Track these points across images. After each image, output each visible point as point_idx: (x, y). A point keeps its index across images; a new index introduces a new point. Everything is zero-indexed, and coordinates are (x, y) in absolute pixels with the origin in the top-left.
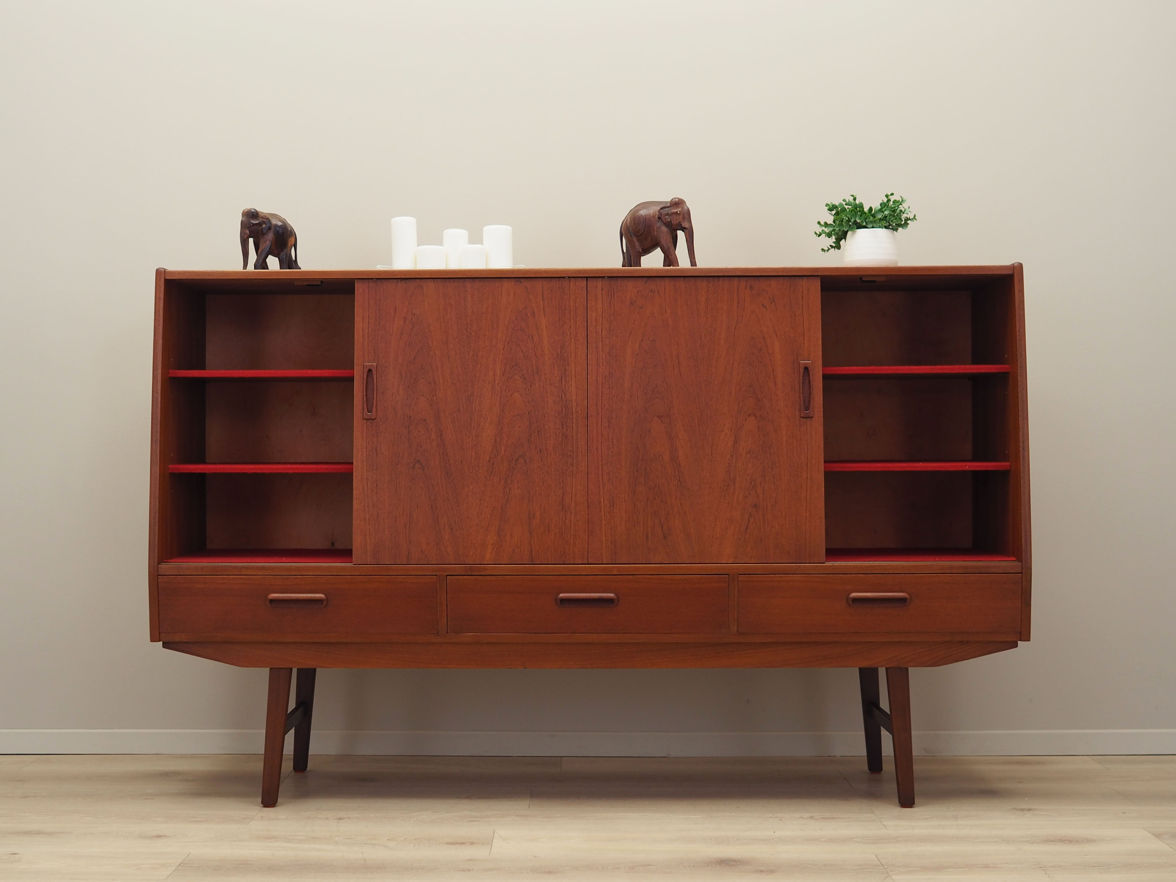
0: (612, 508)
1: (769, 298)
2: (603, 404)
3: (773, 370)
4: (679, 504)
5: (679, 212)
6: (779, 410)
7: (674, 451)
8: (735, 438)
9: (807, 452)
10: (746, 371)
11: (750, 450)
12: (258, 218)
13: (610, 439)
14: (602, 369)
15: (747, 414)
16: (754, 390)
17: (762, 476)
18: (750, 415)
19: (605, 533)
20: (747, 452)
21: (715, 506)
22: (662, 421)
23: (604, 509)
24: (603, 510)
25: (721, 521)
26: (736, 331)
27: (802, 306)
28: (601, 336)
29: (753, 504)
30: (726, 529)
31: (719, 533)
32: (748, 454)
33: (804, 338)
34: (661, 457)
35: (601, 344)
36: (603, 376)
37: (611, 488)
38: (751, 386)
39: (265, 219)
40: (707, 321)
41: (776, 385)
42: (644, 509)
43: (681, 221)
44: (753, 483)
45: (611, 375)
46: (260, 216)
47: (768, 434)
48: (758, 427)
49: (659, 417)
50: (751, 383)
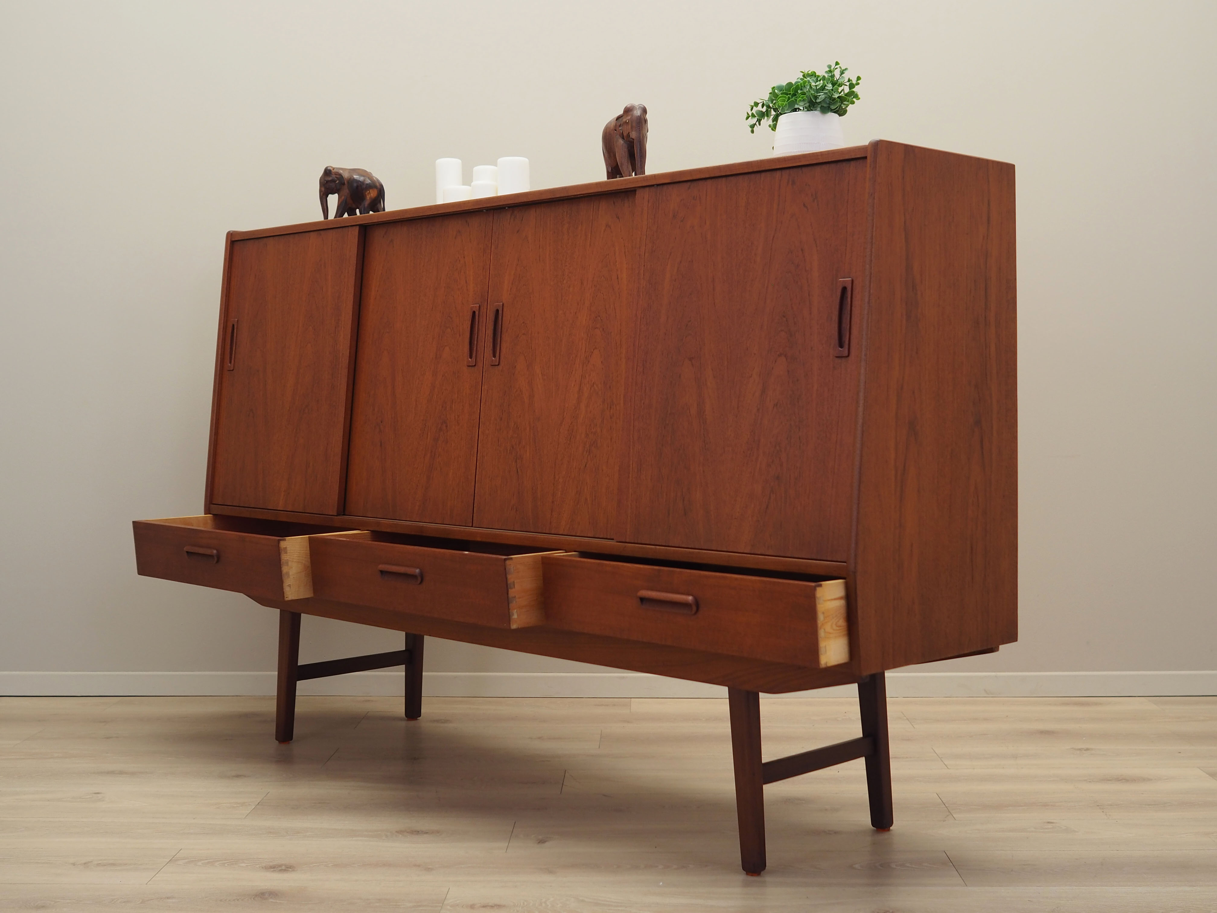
0: (639, 473)
1: (812, 195)
2: (640, 344)
3: (809, 292)
4: (702, 471)
5: (627, 121)
6: (812, 348)
7: (701, 402)
8: (763, 385)
9: (839, 405)
10: (781, 296)
11: (777, 403)
12: (332, 175)
13: (643, 387)
14: (642, 300)
15: (778, 353)
16: (787, 321)
17: (787, 438)
18: (780, 355)
19: (631, 504)
20: (774, 405)
21: (737, 476)
22: (692, 364)
23: (632, 474)
24: (630, 475)
25: (741, 497)
26: (773, 243)
27: (847, 202)
28: (643, 260)
29: (776, 475)
30: (746, 508)
31: (739, 512)
32: (775, 407)
33: (846, 246)
34: (688, 411)
35: (643, 269)
36: (642, 310)
37: (640, 448)
38: (784, 317)
39: (338, 175)
40: (745, 232)
41: (811, 313)
42: (668, 475)
43: (630, 131)
44: (778, 448)
45: (649, 307)
46: (333, 173)
47: (798, 380)
48: (788, 371)
49: (690, 359)
50: (784, 312)
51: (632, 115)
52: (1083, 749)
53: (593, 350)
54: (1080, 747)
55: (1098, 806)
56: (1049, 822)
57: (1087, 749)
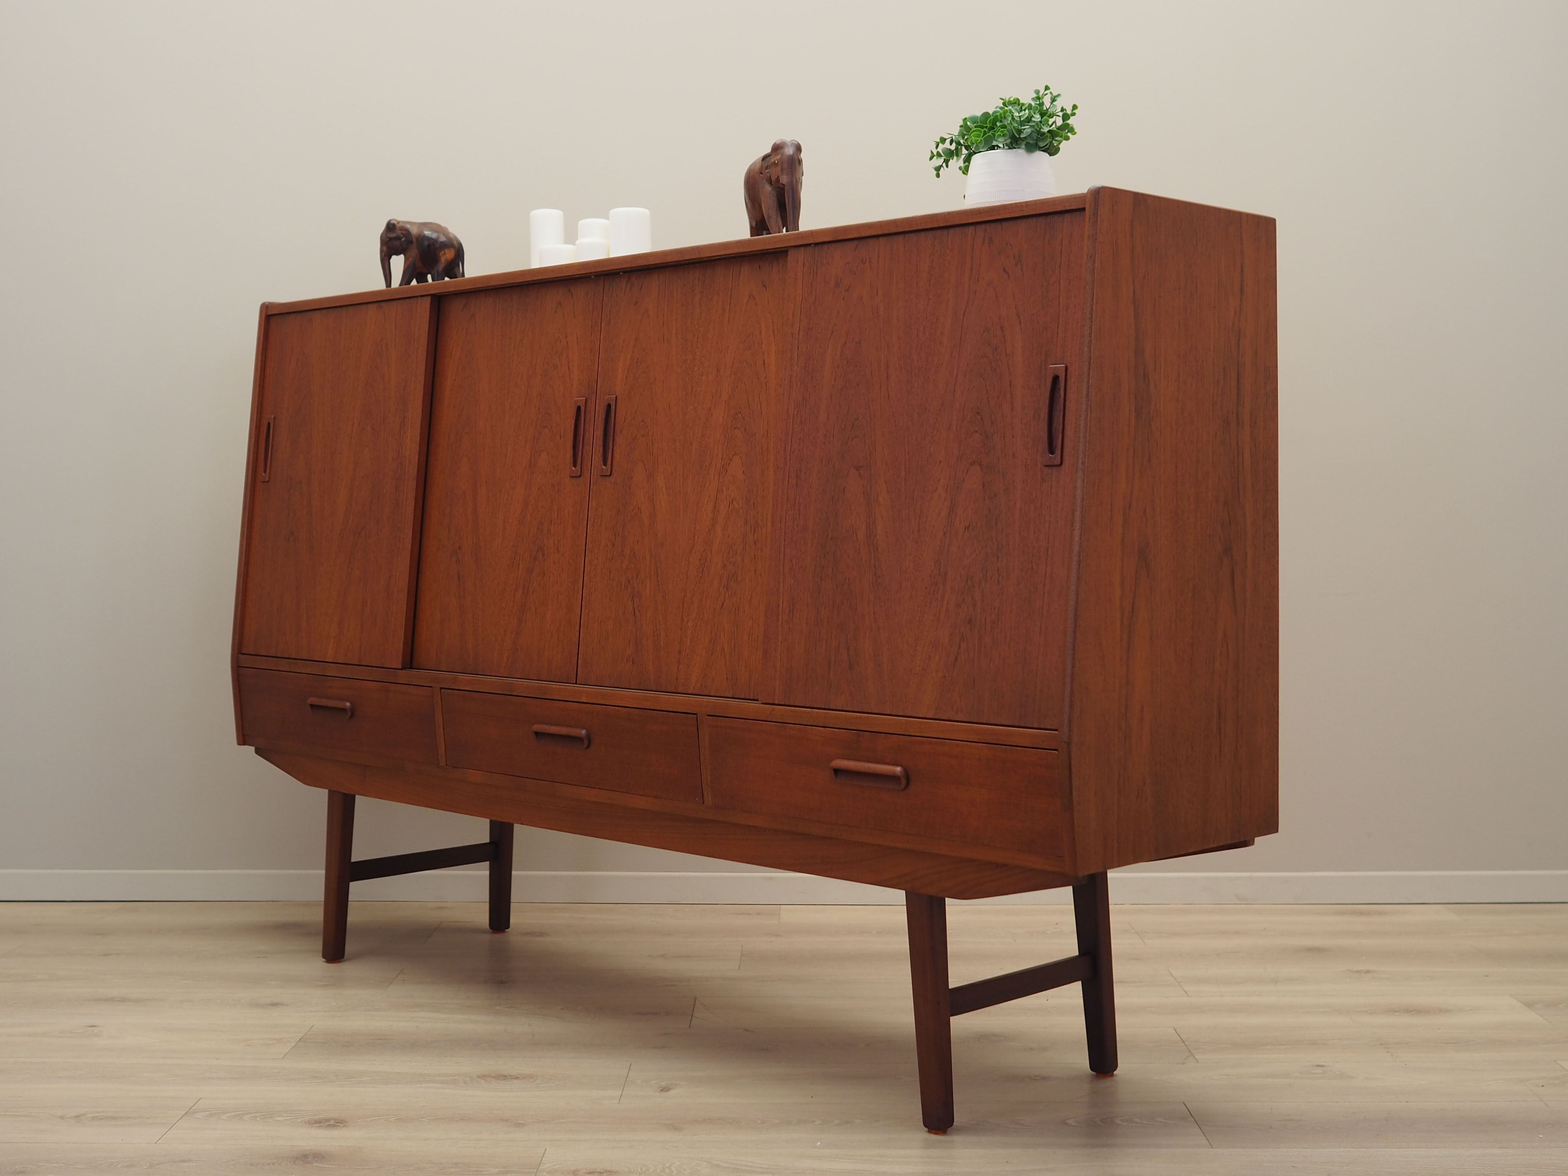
0: (791, 614)
1: (1014, 257)
2: (792, 449)
3: (1011, 382)
4: (872, 612)
5: (776, 162)
6: (1014, 454)
7: (871, 524)
8: (951, 502)
9: (1049, 528)
10: (974, 387)
11: (969, 525)
12: (396, 231)
13: (797, 504)
14: (795, 392)
15: (971, 460)
16: (982, 419)
17: (982, 570)
18: (973, 463)
19: (780, 655)
20: (966, 527)
21: (918, 619)
22: (860, 475)
23: (782, 616)
24: (780, 618)
25: (922, 645)
26: (965, 319)
27: (1060, 267)
28: (797, 341)
29: (967, 618)
30: (929, 660)
31: (919, 666)
32: (966, 531)
33: (1058, 323)
34: (855, 535)
35: (796, 352)
36: (795, 405)
37: (792, 583)
38: (978, 414)
39: (404, 230)
40: (928, 304)
41: (1012, 410)
42: (828, 618)
43: (779, 175)
44: (970, 582)
45: (804, 402)
46: (397, 229)
47: (995, 496)
48: (984, 484)
49: (858, 468)
50: (978, 407)
51: (782, 155)
52: (1361, 970)
53: (733, 456)
54: (1359, 969)
55: (1382, 1044)
56: (1318, 1066)
57: (1368, 972)
